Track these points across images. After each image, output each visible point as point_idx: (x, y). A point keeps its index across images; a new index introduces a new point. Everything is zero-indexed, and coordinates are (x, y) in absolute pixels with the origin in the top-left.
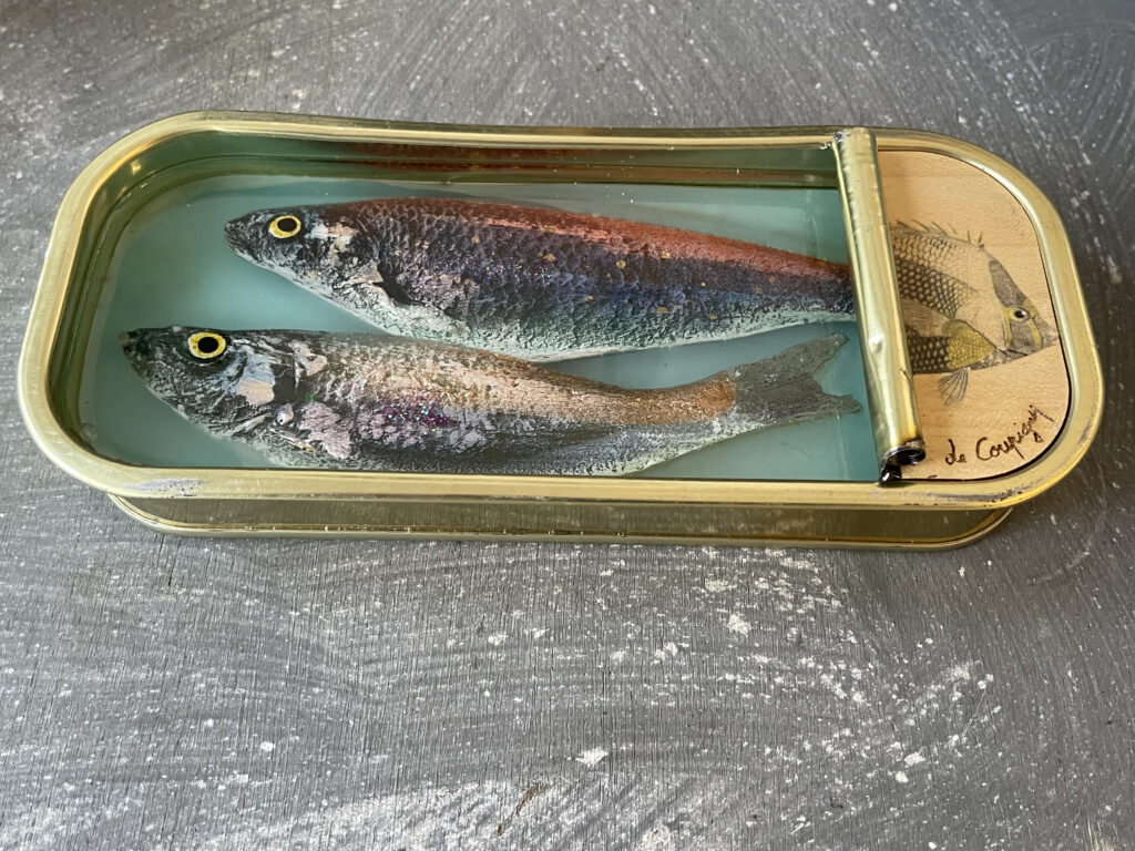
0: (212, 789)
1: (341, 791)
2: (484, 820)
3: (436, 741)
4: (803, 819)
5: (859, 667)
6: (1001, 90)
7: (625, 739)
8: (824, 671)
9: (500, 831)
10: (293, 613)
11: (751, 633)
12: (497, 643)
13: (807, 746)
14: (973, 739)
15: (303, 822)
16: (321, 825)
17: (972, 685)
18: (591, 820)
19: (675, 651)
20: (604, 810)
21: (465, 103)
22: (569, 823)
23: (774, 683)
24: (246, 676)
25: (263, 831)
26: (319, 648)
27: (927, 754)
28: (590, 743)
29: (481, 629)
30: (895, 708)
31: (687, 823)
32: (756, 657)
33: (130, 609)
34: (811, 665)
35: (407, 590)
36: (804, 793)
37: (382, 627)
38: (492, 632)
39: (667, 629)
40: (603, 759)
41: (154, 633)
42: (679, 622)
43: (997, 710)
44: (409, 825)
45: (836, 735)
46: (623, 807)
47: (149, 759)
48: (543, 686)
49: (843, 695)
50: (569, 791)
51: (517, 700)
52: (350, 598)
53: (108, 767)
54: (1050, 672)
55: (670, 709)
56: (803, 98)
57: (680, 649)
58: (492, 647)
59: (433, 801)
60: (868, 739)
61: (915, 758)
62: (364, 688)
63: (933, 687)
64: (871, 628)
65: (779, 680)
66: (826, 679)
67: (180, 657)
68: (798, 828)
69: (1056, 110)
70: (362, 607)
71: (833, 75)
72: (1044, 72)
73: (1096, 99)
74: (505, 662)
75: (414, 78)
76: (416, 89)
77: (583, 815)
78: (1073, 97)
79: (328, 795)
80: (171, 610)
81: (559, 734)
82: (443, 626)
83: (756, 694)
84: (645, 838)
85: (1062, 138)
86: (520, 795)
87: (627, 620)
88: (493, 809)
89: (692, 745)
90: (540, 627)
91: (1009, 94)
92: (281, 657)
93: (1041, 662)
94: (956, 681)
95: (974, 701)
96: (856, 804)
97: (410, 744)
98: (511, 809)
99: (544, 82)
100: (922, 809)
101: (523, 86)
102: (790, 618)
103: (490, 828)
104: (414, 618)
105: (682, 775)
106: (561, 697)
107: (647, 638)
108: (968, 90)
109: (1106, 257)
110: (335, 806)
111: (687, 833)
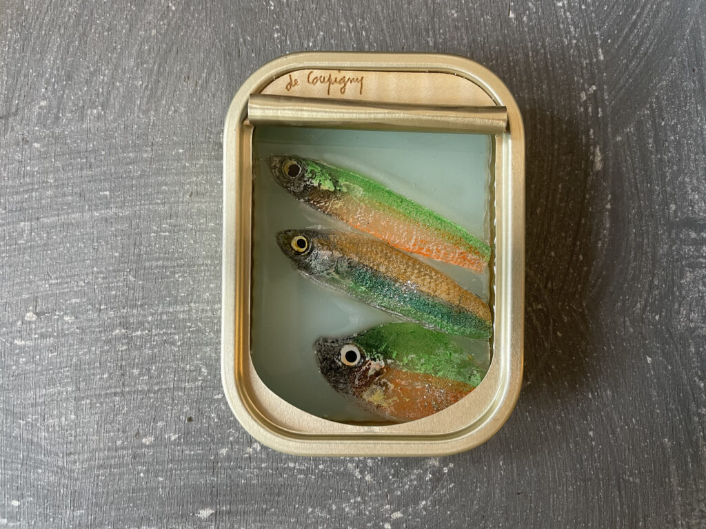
12: (148, 443)
13: (334, 507)
14: (434, 504)
29: (138, 434)
35: (91, 408)
37: (76, 432)
40: (212, 514)
45: (352, 501)
48: (176, 470)
51: (160, 479)
52: (55, 413)
55: (254, 485)
61: (398, 515)
62: (67, 470)
63: (415, 471)
65: (321, 467)
70: (63, 419)
74: (153, 455)
83: (306, 475)
89: (265, 506)
94: (430, 468)
95: (438, 480)
97: (96, 504)
104: (96, 426)
107: (242, 440)
109: (595, 147)
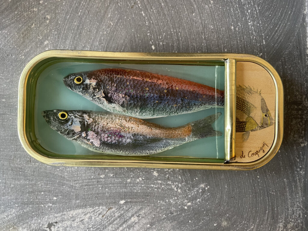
0: (45, 207)
1: (71, 208)
2: (100, 214)
3: (89, 198)
4: (164, 215)
5: (181, 184)
6: (246, 17)
7: (129, 199)
8: (173, 185)
9: (103, 216)
10: (58, 169)
11: (158, 176)
15: (63, 214)
16: (67, 214)
17: (204, 188)
18: (121, 215)
19: (141, 180)
20: (124, 213)
21: (94, 20)
22: (117, 215)
23: (162, 187)
24: (50, 183)
25: (56, 215)
26: (64, 177)
27: (192, 203)
28: (122, 199)
30: (187, 193)
31: (141, 216)
32: (159, 181)
33: (23, 168)
34: (170, 183)
36: (165, 210)
38: (101, 175)
39: (140, 174)
41: (28, 173)
42: (142, 173)
43: (208, 194)
44: (85, 215)
46: (128, 212)
47: (31, 200)
49: (176, 190)
50: (117, 209)
53: (23, 202)
54: (222, 186)
56: (189, 19)
57: (142, 179)
58: (101, 178)
59: (89, 210)
60: (180, 200)
64: (184, 175)
66: (173, 186)
67: (35, 179)
68: (163, 217)
69: (260, 24)
71: (198, 10)
72: (259, 10)
73: (272, 20)
75: (80, 11)
76: (80, 15)
77: (120, 214)
78: (265, 20)
79: (68, 208)
80: (32, 168)
81: (115, 197)
82: (90, 173)
84: (132, 218)
85: (259, 34)
86: (107, 209)
87: (131, 172)
88: (101, 212)
90: (112, 174)
91: (248, 18)
92: (56, 179)
93: (220, 184)
96: (176, 213)
98: (105, 212)
99: (116, 12)
100: (189, 214)
101: (110, 14)
102: (167, 173)
103: (101, 216)
105: (140, 206)
106: (116, 189)
108: (236, 17)
110: (69, 211)
111: (141, 218)
